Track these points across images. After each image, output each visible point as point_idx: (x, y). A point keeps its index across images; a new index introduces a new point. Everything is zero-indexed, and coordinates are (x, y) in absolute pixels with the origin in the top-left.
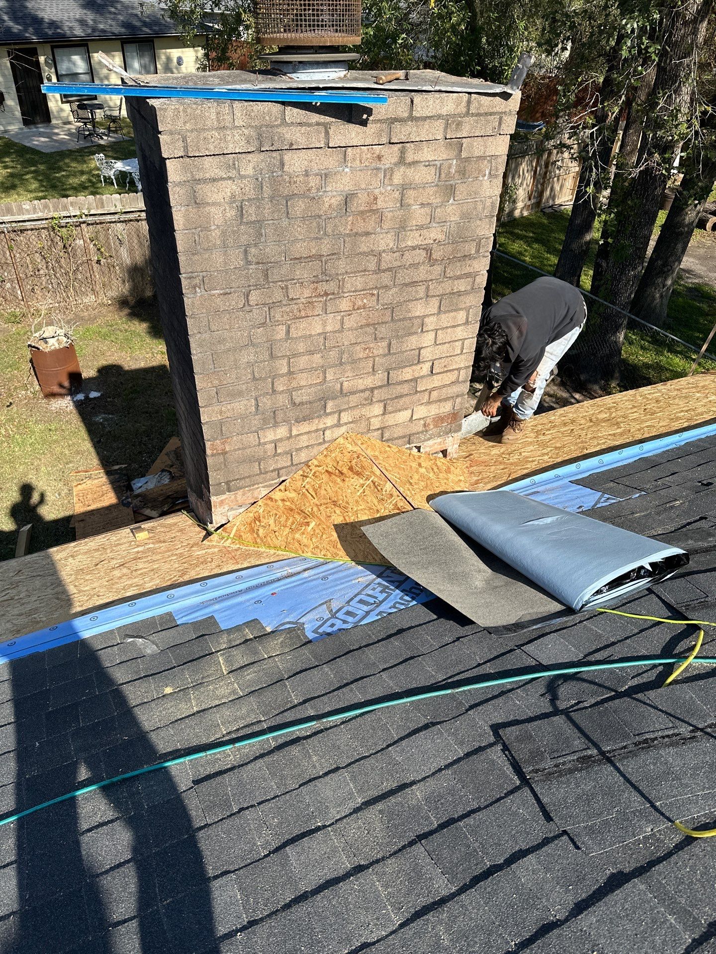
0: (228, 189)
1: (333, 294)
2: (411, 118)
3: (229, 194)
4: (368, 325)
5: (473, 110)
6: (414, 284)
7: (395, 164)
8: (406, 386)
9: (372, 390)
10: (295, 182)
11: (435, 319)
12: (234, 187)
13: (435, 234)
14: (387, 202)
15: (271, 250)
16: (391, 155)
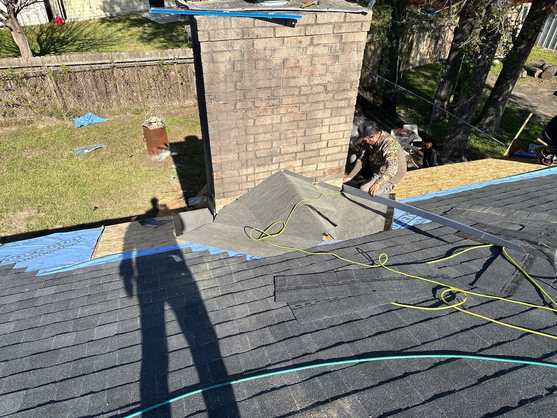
0: (228, 56)
1: (277, 105)
2: (316, 24)
3: (228, 58)
4: (294, 121)
5: (347, 20)
6: (318, 102)
7: (308, 45)
8: (314, 152)
9: (296, 153)
10: (259, 53)
11: (329, 120)
12: (231, 55)
13: (329, 78)
14: (304, 63)
15: (247, 84)
16: (306, 41)
